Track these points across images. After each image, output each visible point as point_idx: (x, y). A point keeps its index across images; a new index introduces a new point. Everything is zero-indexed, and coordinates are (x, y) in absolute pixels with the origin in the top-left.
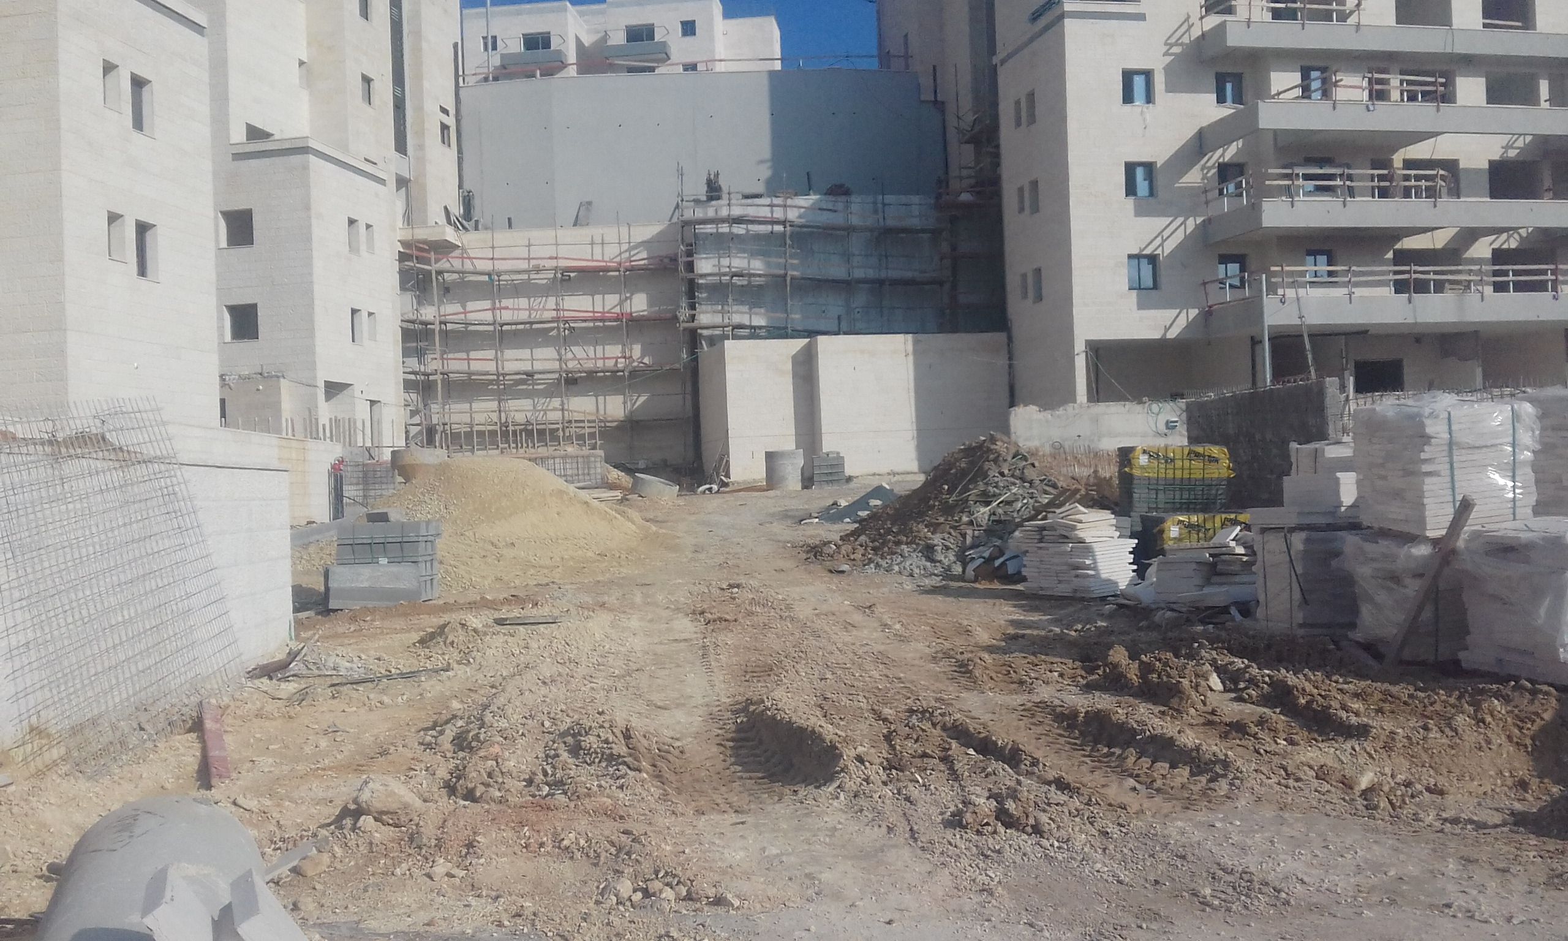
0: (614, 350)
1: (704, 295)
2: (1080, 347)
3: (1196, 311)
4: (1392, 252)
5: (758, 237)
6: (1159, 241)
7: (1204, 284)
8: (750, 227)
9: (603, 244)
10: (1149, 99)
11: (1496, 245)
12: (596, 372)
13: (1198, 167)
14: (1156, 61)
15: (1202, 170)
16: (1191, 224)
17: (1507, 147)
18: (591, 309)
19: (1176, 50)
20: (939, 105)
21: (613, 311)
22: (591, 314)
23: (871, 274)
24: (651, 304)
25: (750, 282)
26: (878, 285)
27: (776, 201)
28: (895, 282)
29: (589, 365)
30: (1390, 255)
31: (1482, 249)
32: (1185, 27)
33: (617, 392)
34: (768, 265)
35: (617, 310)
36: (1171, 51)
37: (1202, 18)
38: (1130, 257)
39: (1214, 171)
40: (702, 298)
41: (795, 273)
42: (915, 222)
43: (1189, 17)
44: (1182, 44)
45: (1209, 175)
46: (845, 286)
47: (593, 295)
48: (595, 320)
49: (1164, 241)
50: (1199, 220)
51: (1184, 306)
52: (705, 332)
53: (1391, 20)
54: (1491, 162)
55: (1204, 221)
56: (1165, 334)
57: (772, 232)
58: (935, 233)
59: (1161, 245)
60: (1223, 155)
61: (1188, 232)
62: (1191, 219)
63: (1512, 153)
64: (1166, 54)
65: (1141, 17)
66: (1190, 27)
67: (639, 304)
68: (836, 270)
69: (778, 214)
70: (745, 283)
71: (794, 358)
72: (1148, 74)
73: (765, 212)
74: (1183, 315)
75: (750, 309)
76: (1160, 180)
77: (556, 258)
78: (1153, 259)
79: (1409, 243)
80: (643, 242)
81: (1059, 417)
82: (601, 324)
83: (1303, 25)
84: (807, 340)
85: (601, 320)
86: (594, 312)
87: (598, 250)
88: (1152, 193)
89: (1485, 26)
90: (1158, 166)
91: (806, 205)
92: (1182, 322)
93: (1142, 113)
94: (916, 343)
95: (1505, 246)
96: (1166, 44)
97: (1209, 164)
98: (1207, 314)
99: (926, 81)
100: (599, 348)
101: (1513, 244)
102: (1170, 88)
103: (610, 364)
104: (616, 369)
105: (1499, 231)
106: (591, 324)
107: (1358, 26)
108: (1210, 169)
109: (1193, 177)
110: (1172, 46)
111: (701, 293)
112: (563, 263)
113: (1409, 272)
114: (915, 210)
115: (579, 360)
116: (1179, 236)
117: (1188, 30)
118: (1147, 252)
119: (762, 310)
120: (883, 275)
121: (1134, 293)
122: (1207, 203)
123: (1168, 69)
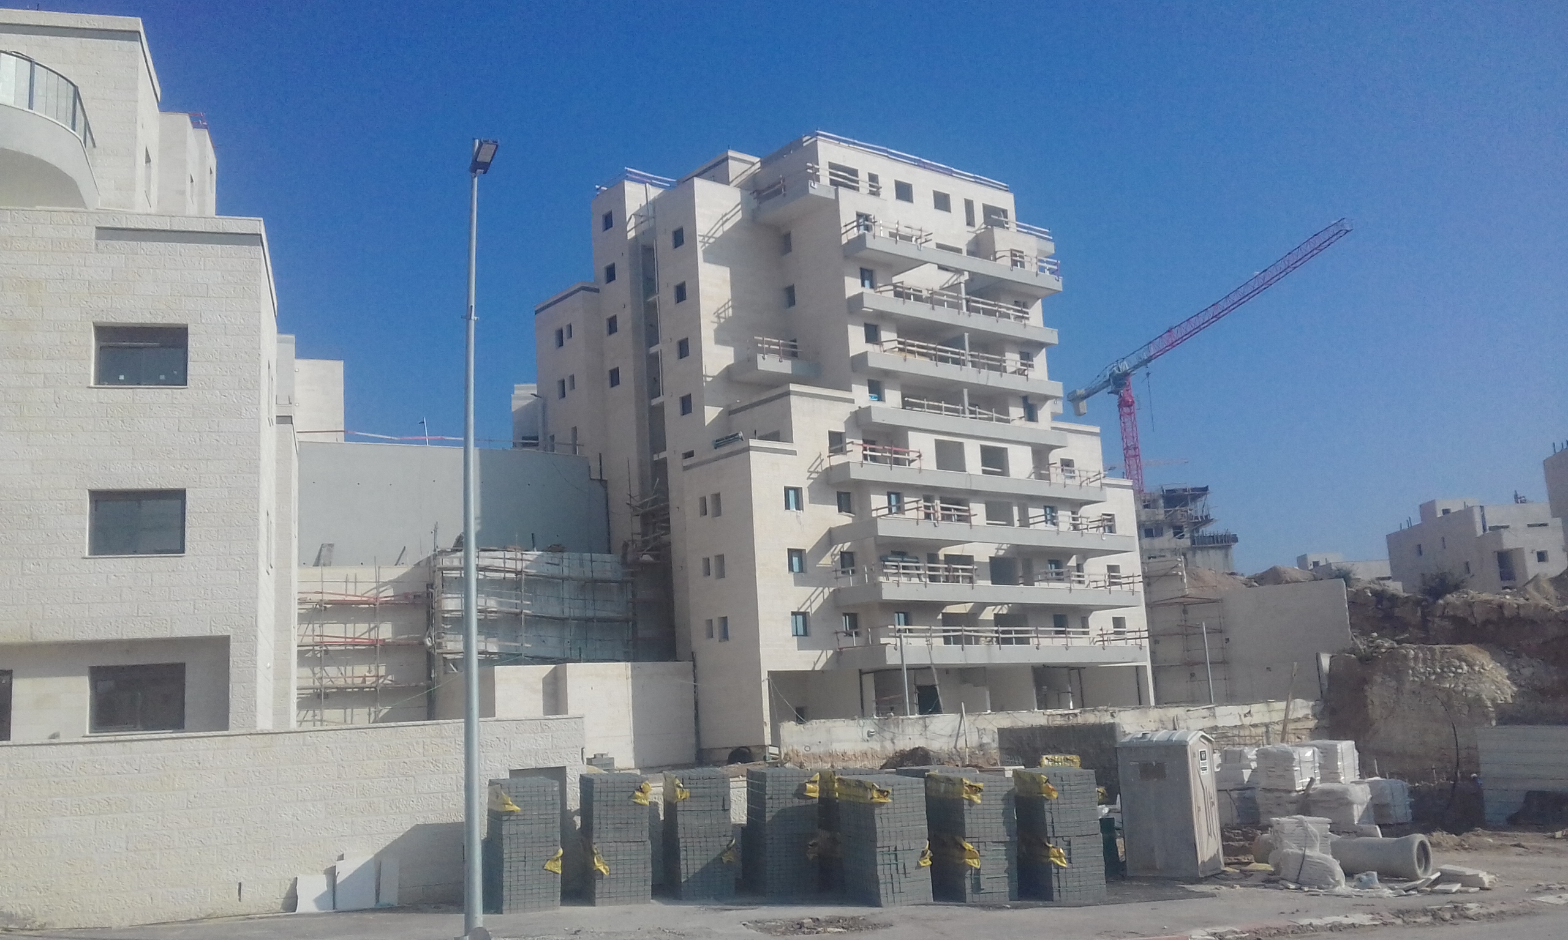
0: (362, 670)
1: (449, 627)
2: (764, 676)
3: (832, 651)
4: (941, 615)
5: (493, 581)
6: (808, 603)
7: (837, 633)
8: (487, 574)
9: (356, 582)
10: (799, 507)
11: (996, 612)
12: (346, 688)
13: (829, 554)
14: (803, 483)
15: (832, 556)
16: (827, 592)
17: (998, 549)
18: (343, 636)
19: (814, 476)
20: (603, 482)
21: (362, 637)
22: (343, 640)
23: (577, 613)
24: (396, 632)
25: (486, 616)
26: (585, 623)
27: (508, 555)
28: (601, 620)
29: (340, 682)
30: (940, 617)
31: (988, 614)
32: (819, 460)
33: (363, 705)
34: (501, 604)
35: (366, 636)
36: (811, 476)
37: (829, 456)
38: (793, 613)
39: (838, 557)
40: (447, 629)
41: (527, 611)
42: (609, 575)
43: (821, 455)
44: (817, 472)
45: (836, 559)
46: (560, 621)
47: (345, 624)
48: (345, 645)
49: (811, 603)
50: (831, 589)
51: (823, 648)
52: (449, 656)
53: (935, 468)
54: (991, 558)
55: (834, 590)
56: (814, 667)
57: (504, 578)
58: (622, 583)
59: (810, 606)
60: (843, 547)
61: (825, 597)
62: (827, 589)
63: (1001, 553)
64: (809, 478)
65: (794, 453)
66: (822, 460)
67: (386, 632)
68: (554, 610)
69: (510, 565)
70: (483, 617)
71: (544, 679)
72: (797, 491)
73: (499, 563)
74: (824, 654)
75: (486, 639)
76: (809, 562)
77: (321, 593)
78: (804, 615)
79: (949, 609)
80: (390, 582)
81: (808, 728)
82: (351, 648)
83: (891, 467)
84: (554, 666)
85: (350, 645)
86: (346, 638)
87: (351, 586)
88: (801, 569)
89: (984, 472)
90: (807, 552)
91: (531, 559)
92: (823, 660)
93: (797, 516)
94: (633, 669)
95: (1001, 612)
96: (809, 472)
97: (836, 552)
98: (839, 654)
99: (595, 465)
100: (349, 669)
101: (1005, 611)
102: (813, 500)
103: (358, 681)
104: (363, 685)
105: (996, 604)
106: (343, 648)
107: (920, 470)
108: (836, 555)
109: (826, 561)
110: (812, 473)
111: (447, 625)
112: (327, 598)
113: (961, 630)
114: (608, 567)
115: (331, 678)
116: (820, 600)
117: (820, 463)
118: (802, 610)
119: (495, 639)
120: (590, 614)
121: (796, 637)
122: (837, 578)
123: (810, 488)
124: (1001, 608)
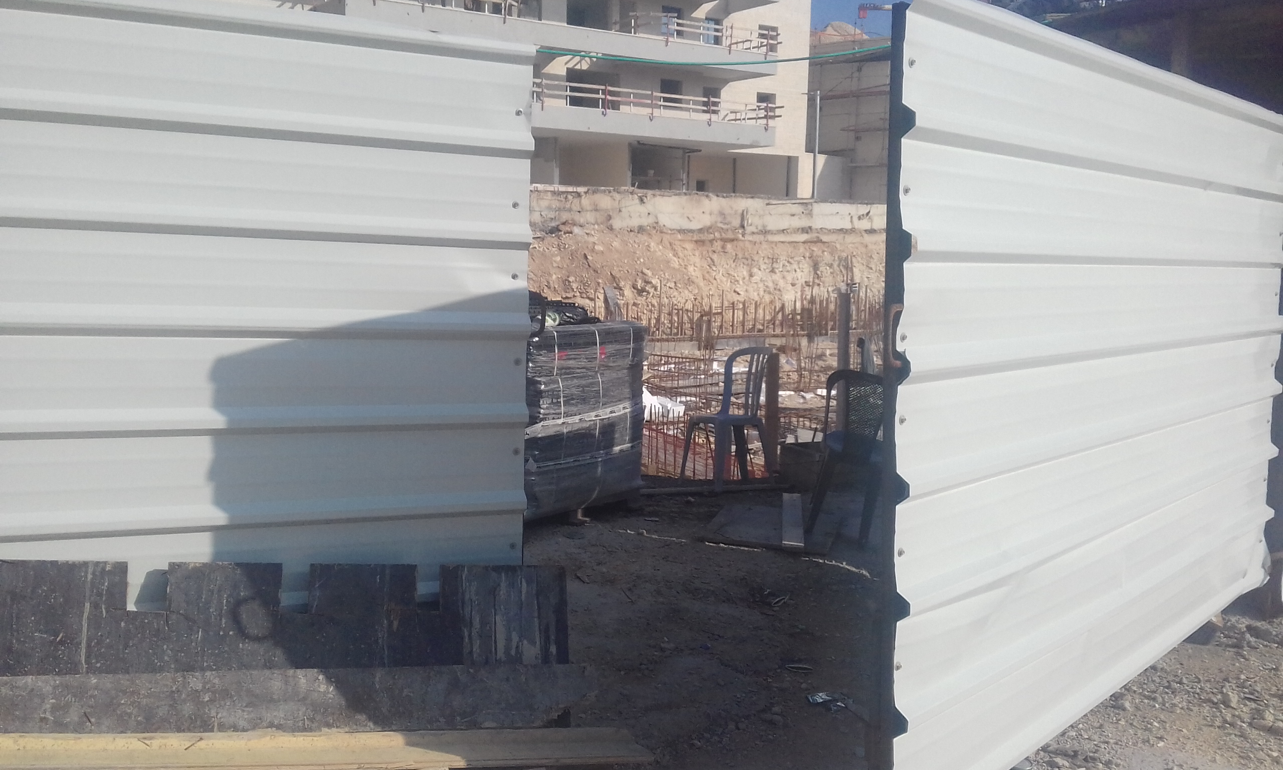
124: (580, 62)
